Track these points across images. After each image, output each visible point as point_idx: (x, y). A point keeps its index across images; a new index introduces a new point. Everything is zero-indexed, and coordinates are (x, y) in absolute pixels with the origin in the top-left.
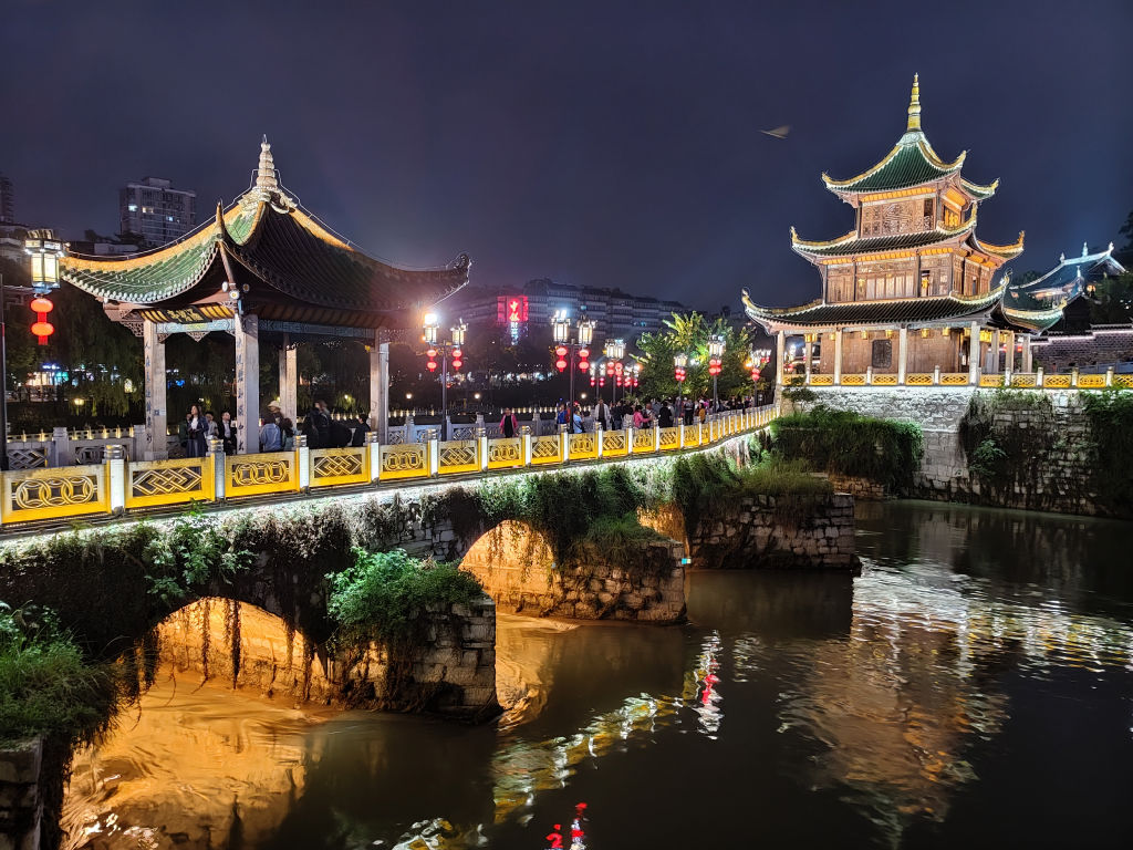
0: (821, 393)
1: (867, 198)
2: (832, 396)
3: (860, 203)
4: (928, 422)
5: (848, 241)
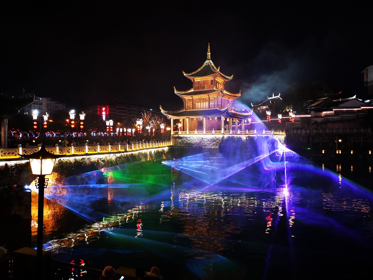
0: (183, 137)
1: (195, 79)
2: (186, 138)
3: (194, 80)
4: (211, 145)
5: (191, 91)
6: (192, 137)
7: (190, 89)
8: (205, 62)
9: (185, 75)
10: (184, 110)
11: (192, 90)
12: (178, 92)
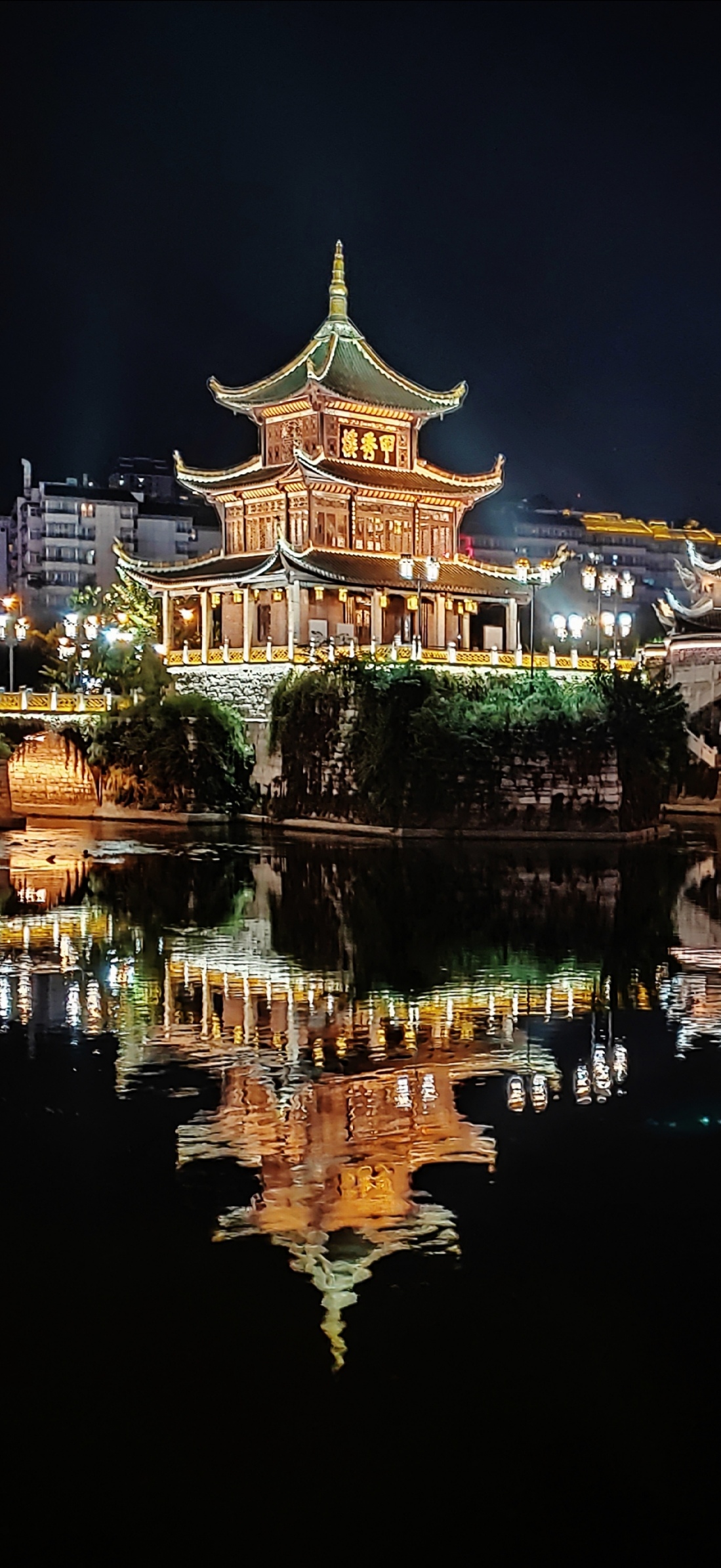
1: (269, 412)
3: (263, 419)
4: (261, 711)
5: (249, 470)
6: (215, 676)
7: (246, 458)
8: (319, 334)
9: (220, 396)
10: (222, 556)
11: (257, 466)
12: (189, 478)
